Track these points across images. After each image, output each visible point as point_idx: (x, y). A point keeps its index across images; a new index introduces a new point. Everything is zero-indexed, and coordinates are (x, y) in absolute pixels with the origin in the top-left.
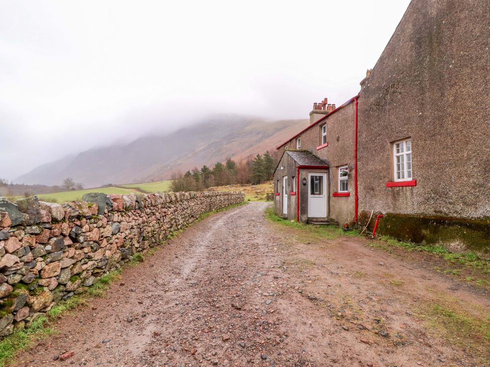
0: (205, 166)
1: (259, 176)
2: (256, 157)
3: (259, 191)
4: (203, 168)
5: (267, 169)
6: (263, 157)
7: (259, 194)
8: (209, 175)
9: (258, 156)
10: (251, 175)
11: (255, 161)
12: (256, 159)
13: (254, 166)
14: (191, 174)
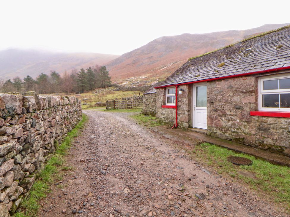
0: (28, 76)
1: (83, 86)
2: (80, 71)
3: (86, 99)
4: (26, 77)
5: (89, 81)
6: (86, 71)
7: (86, 101)
8: (33, 84)
9: (82, 70)
10: (75, 86)
11: (79, 74)
12: (80, 72)
13: (78, 78)
14: (11, 83)
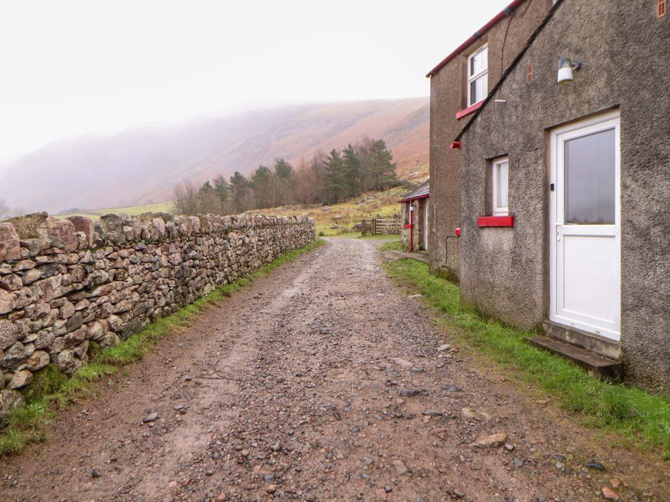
0: (236, 173)
1: (336, 189)
2: (330, 156)
3: (338, 216)
4: (233, 176)
5: (349, 176)
6: (342, 155)
7: (338, 221)
8: (245, 189)
9: (333, 153)
10: (320, 188)
11: (328, 162)
12: (329, 158)
13: (326, 172)
14: (211, 188)
